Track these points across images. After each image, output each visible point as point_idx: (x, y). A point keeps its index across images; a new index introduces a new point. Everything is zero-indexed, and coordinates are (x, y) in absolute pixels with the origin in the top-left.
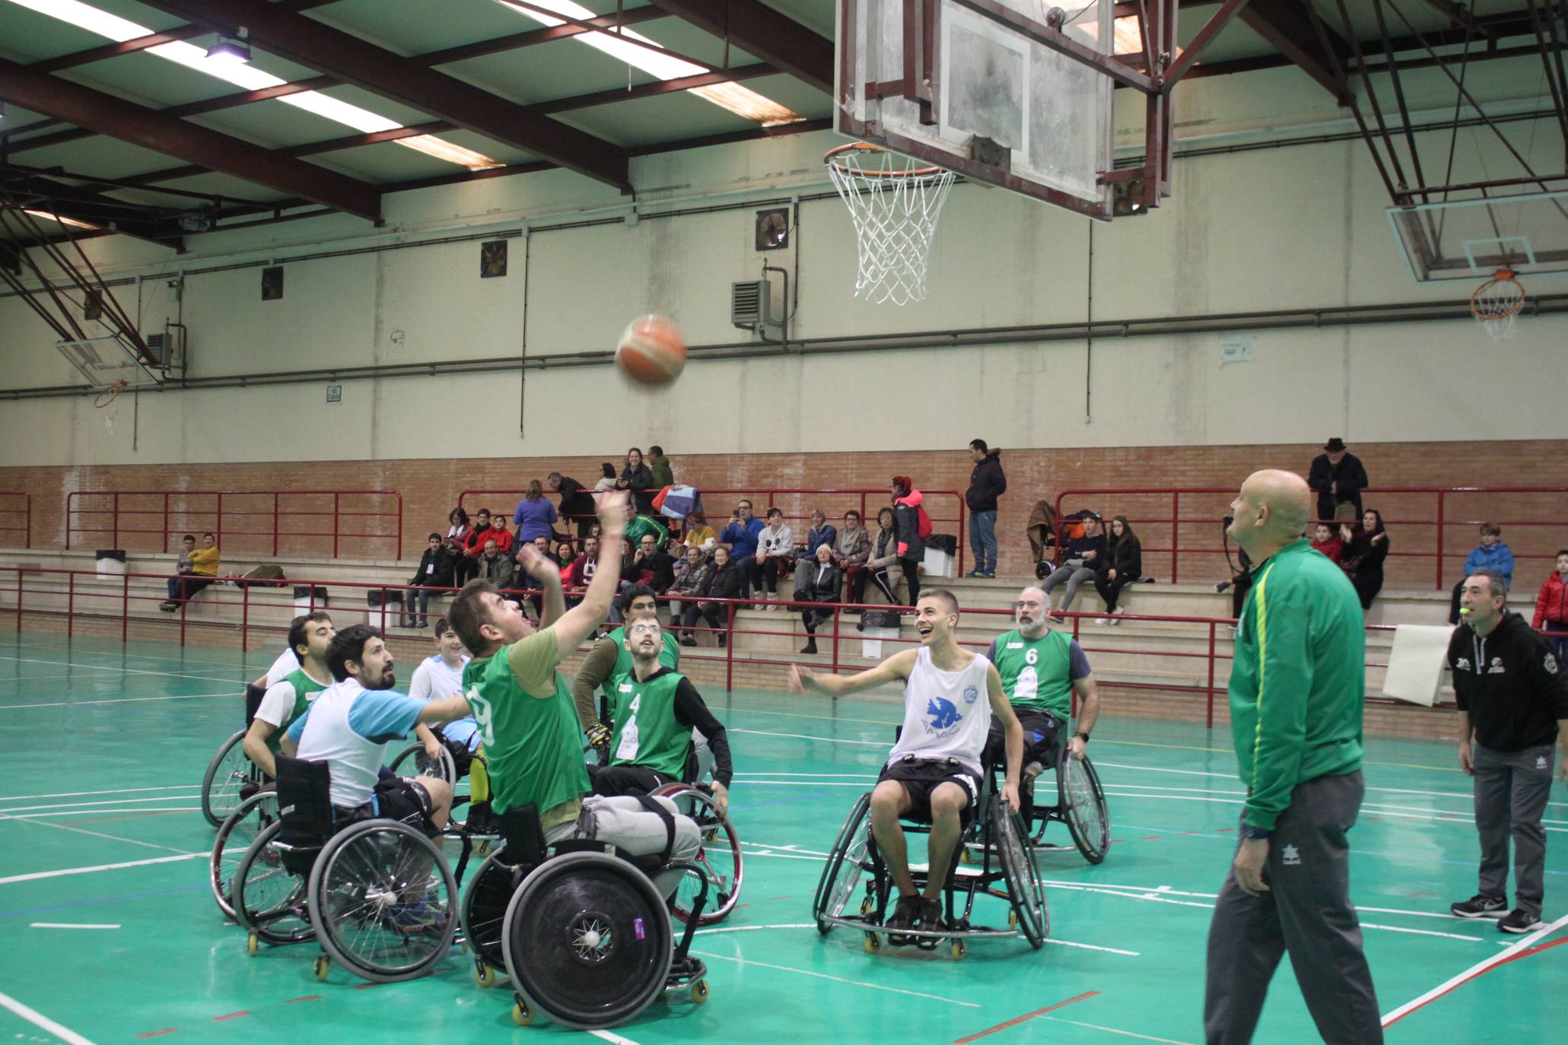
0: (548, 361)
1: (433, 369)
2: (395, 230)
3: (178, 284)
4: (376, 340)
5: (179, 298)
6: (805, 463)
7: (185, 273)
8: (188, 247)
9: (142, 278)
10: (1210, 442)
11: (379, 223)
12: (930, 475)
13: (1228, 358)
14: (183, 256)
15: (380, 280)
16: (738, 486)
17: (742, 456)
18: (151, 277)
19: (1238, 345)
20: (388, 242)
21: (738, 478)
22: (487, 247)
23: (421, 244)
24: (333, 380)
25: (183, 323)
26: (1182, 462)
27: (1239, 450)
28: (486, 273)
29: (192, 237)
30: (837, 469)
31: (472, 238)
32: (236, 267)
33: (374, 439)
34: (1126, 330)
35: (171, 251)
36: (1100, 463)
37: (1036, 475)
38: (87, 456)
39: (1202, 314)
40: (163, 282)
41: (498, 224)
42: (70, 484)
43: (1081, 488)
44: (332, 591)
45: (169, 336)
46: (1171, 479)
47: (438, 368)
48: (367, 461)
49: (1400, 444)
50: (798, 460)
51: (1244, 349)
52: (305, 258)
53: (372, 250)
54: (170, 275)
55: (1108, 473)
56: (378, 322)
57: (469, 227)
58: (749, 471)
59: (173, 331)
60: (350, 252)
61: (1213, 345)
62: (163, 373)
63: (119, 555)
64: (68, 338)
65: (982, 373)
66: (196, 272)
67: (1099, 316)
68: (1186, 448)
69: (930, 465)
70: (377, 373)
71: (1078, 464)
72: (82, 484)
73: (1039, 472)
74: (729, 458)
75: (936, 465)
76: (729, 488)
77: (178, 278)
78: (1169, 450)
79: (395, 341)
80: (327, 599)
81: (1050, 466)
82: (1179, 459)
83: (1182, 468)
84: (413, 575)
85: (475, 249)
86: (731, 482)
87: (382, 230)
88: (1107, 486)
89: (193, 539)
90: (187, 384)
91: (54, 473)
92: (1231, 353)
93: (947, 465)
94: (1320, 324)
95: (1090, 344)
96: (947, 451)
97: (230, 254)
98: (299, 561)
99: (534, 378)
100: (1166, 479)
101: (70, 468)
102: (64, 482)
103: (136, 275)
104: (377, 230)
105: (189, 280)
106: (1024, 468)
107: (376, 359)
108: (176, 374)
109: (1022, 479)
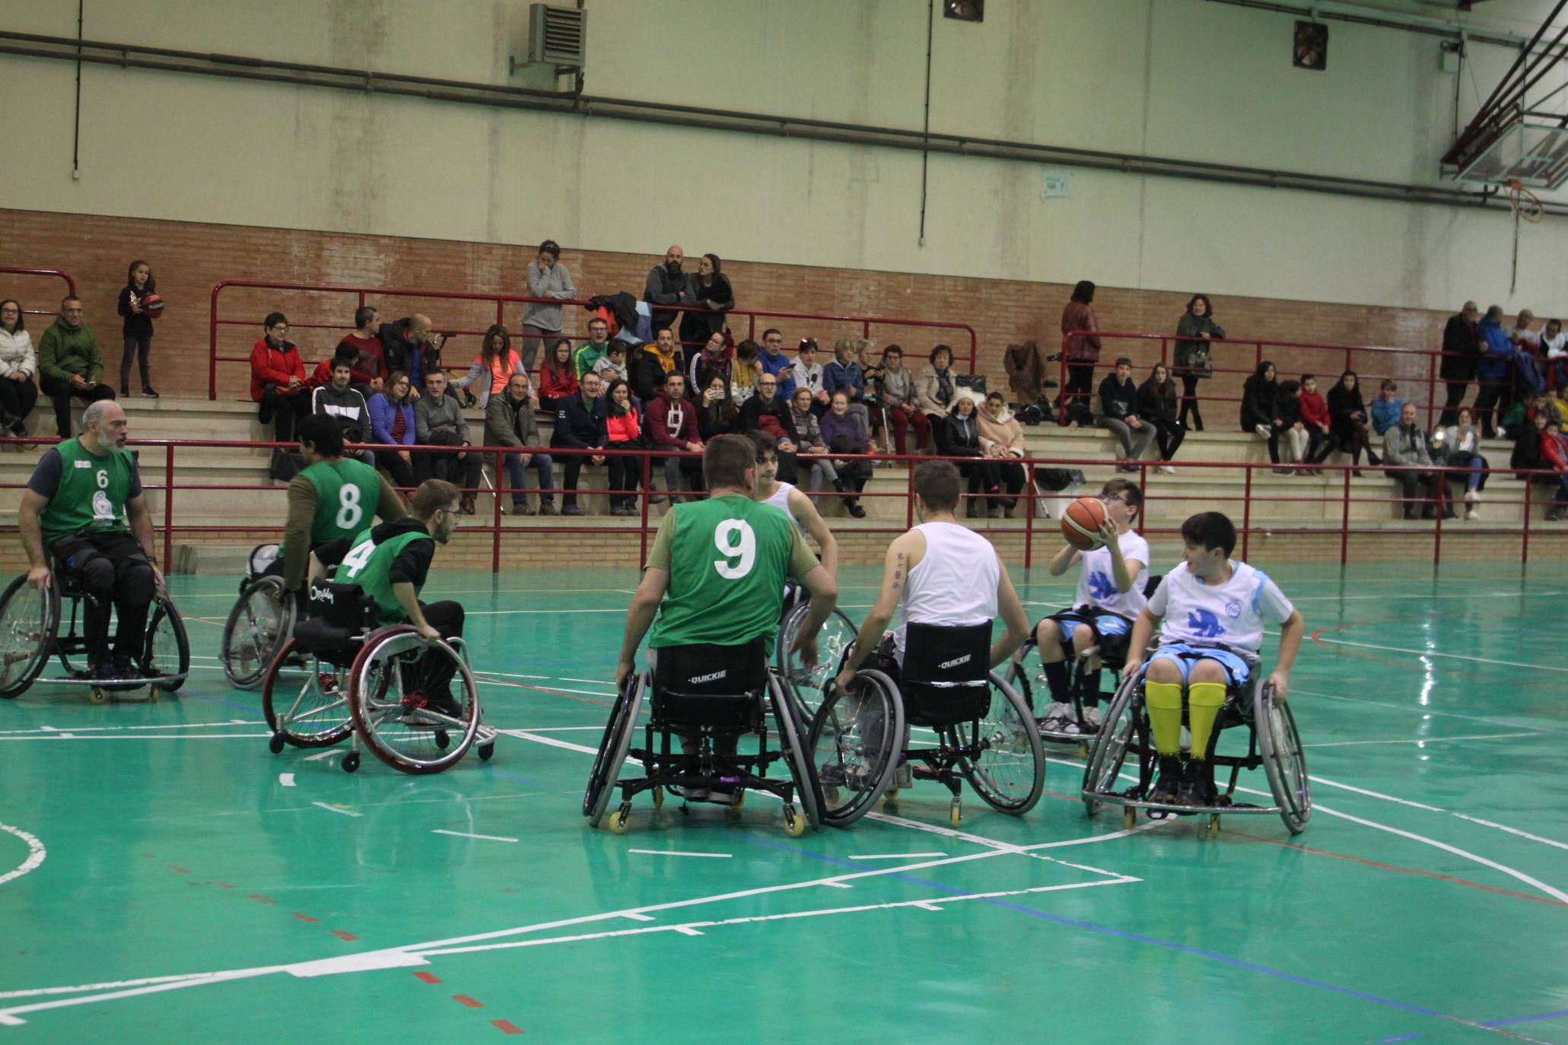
0: (132, 56)
6: (585, 264)
10: (1032, 277)
12: (747, 293)
13: (1050, 192)
16: (486, 290)
17: (490, 247)
19: (1058, 180)
21: (484, 277)
26: (1004, 297)
27: (1053, 288)
30: (629, 276)
34: (960, 147)
36: (930, 292)
37: (866, 301)
39: (1028, 142)
43: (910, 319)
46: (995, 314)
49: (1176, 293)
50: (574, 260)
51: (1062, 185)
55: (937, 304)
58: (501, 269)
61: (1036, 176)
65: (811, 173)
67: (935, 128)
68: (1009, 282)
69: (746, 280)
71: (909, 291)
73: (868, 297)
74: (468, 248)
75: (754, 280)
76: (468, 292)
78: (995, 283)
81: (880, 291)
82: (1002, 293)
83: (1006, 303)
86: (473, 282)
88: (935, 318)
92: (1052, 187)
93: (767, 281)
94: (1123, 169)
95: (925, 157)
96: (767, 264)
99: (95, 79)
100: (990, 313)
106: (853, 292)
109: (850, 304)
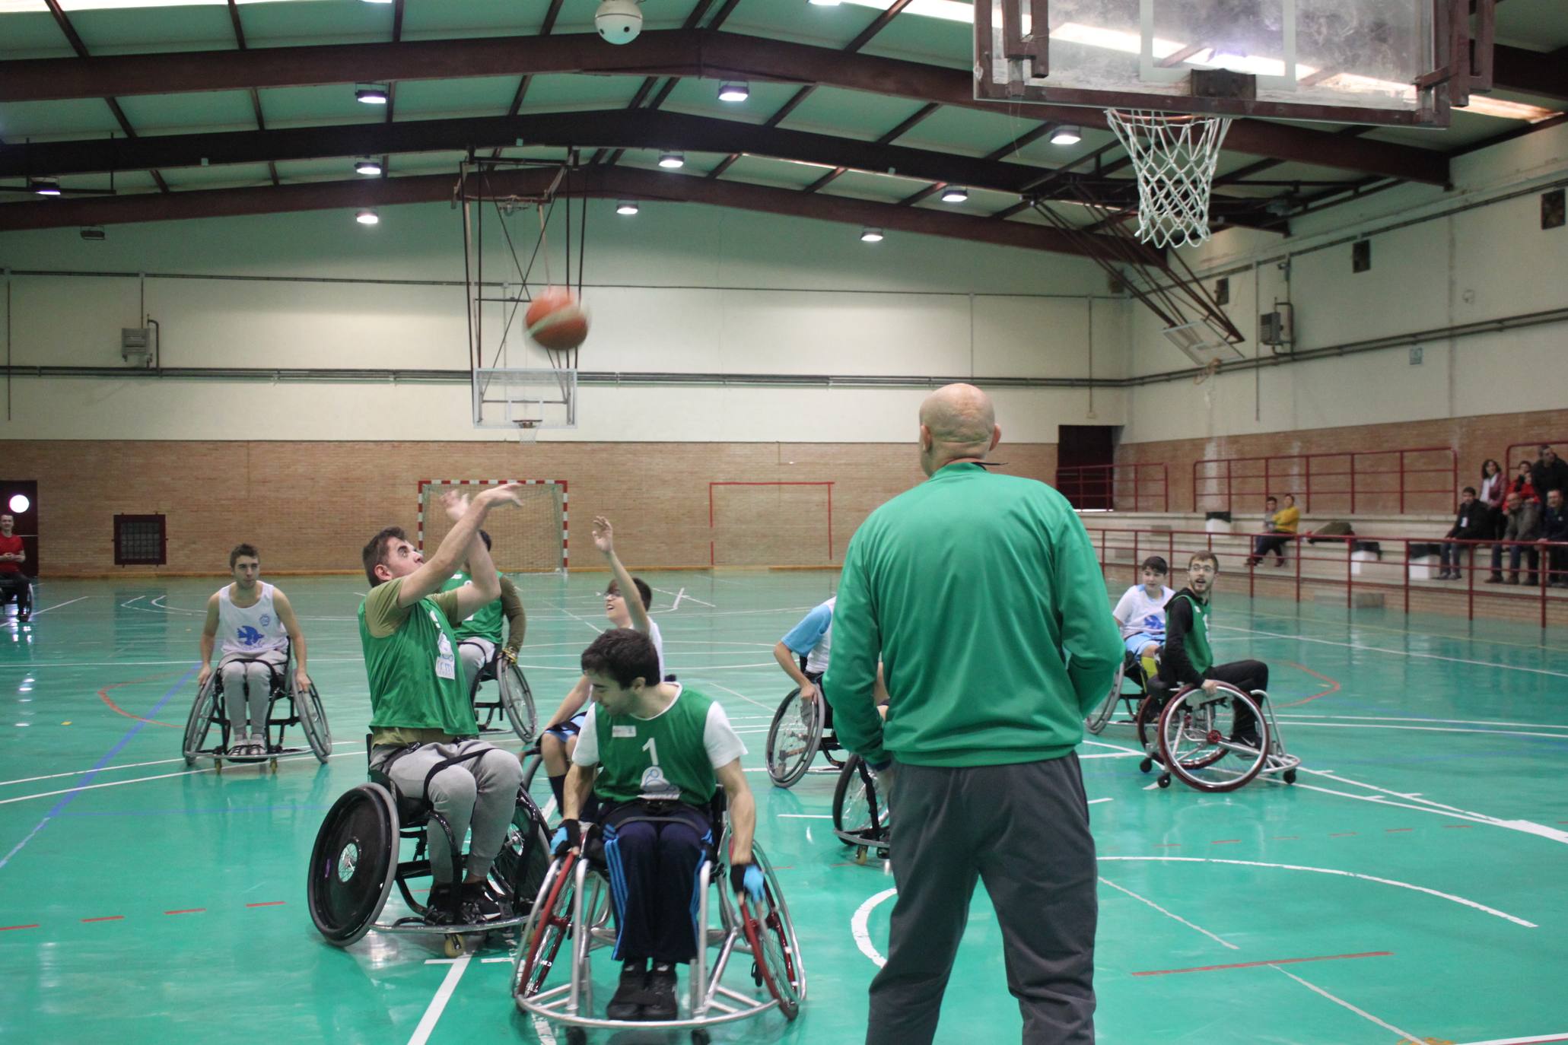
1: (1501, 325)
2: (1463, 192)
3: (1286, 266)
4: (1451, 300)
5: (1287, 278)
7: (1292, 254)
8: (1293, 233)
9: (1259, 263)
11: (1449, 187)
14: (1289, 239)
15: (1452, 243)
18: (1265, 262)
20: (1457, 205)
22: (1547, 199)
23: (1487, 203)
24: (1414, 343)
25: (1292, 302)
28: (1546, 224)
29: (1296, 219)
31: (1533, 190)
32: (1332, 244)
33: (1451, 397)
35: (1278, 236)
38: (1223, 430)
40: (1273, 266)
41: (1554, 174)
42: (1211, 452)
44: (1384, 546)
45: (1277, 315)
47: (1507, 323)
48: (1446, 420)
52: (1387, 229)
53: (1444, 214)
54: (1279, 258)
56: (1452, 283)
57: (1529, 180)
59: (1283, 310)
60: (1424, 219)
62: (1274, 349)
63: (1225, 516)
64: (1173, 324)
66: (1300, 253)
70: (1453, 333)
72: (1219, 453)
77: (1286, 260)
79: (1467, 300)
80: (1379, 553)
84: (1450, 528)
85: (1535, 202)
87: (1453, 193)
89: (1275, 500)
90: (1296, 357)
91: (1198, 444)
97: (1326, 233)
98: (1366, 517)
101: (1209, 439)
102: (1206, 452)
103: (1253, 261)
104: (1447, 194)
105: (1295, 260)
107: (1451, 320)
108: (1287, 348)
